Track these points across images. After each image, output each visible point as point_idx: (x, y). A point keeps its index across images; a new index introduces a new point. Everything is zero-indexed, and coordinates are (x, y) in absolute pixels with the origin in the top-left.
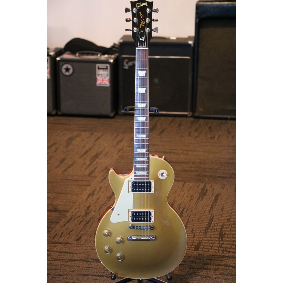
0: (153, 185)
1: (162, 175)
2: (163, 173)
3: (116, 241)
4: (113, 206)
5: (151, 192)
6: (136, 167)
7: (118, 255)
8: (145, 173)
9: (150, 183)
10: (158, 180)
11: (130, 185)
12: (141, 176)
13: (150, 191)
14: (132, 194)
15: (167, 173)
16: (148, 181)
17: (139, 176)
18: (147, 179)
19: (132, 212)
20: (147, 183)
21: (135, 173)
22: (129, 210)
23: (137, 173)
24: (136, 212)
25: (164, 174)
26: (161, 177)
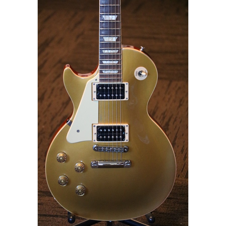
0: (127, 88)
1: (140, 74)
2: (141, 72)
3: (76, 169)
4: (71, 119)
5: (125, 99)
6: (102, 63)
7: (79, 187)
8: (116, 72)
9: (123, 86)
10: (133, 82)
11: (95, 89)
12: (110, 76)
13: (123, 97)
14: (96, 102)
15: (147, 72)
16: (119, 83)
17: (106, 76)
18: (118, 80)
19: (98, 127)
20: (118, 86)
21: (101, 72)
22: (92, 124)
23: (103, 72)
24: (103, 128)
25: (143, 73)
26: (138, 77)
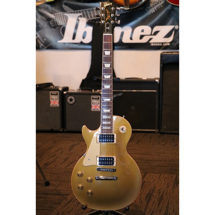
0: (115, 137)
1: (122, 129)
4: (85, 153)
5: (114, 143)
6: (103, 123)
8: (109, 128)
9: (113, 135)
10: (119, 134)
11: (98, 137)
12: (107, 130)
13: (113, 142)
14: (99, 144)
15: (126, 128)
16: (111, 134)
17: (105, 130)
18: (110, 132)
19: (100, 157)
20: (111, 135)
21: (102, 128)
22: (97, 156)
23: (103, 128)
24: (102, 158)
26: (121, 131)
